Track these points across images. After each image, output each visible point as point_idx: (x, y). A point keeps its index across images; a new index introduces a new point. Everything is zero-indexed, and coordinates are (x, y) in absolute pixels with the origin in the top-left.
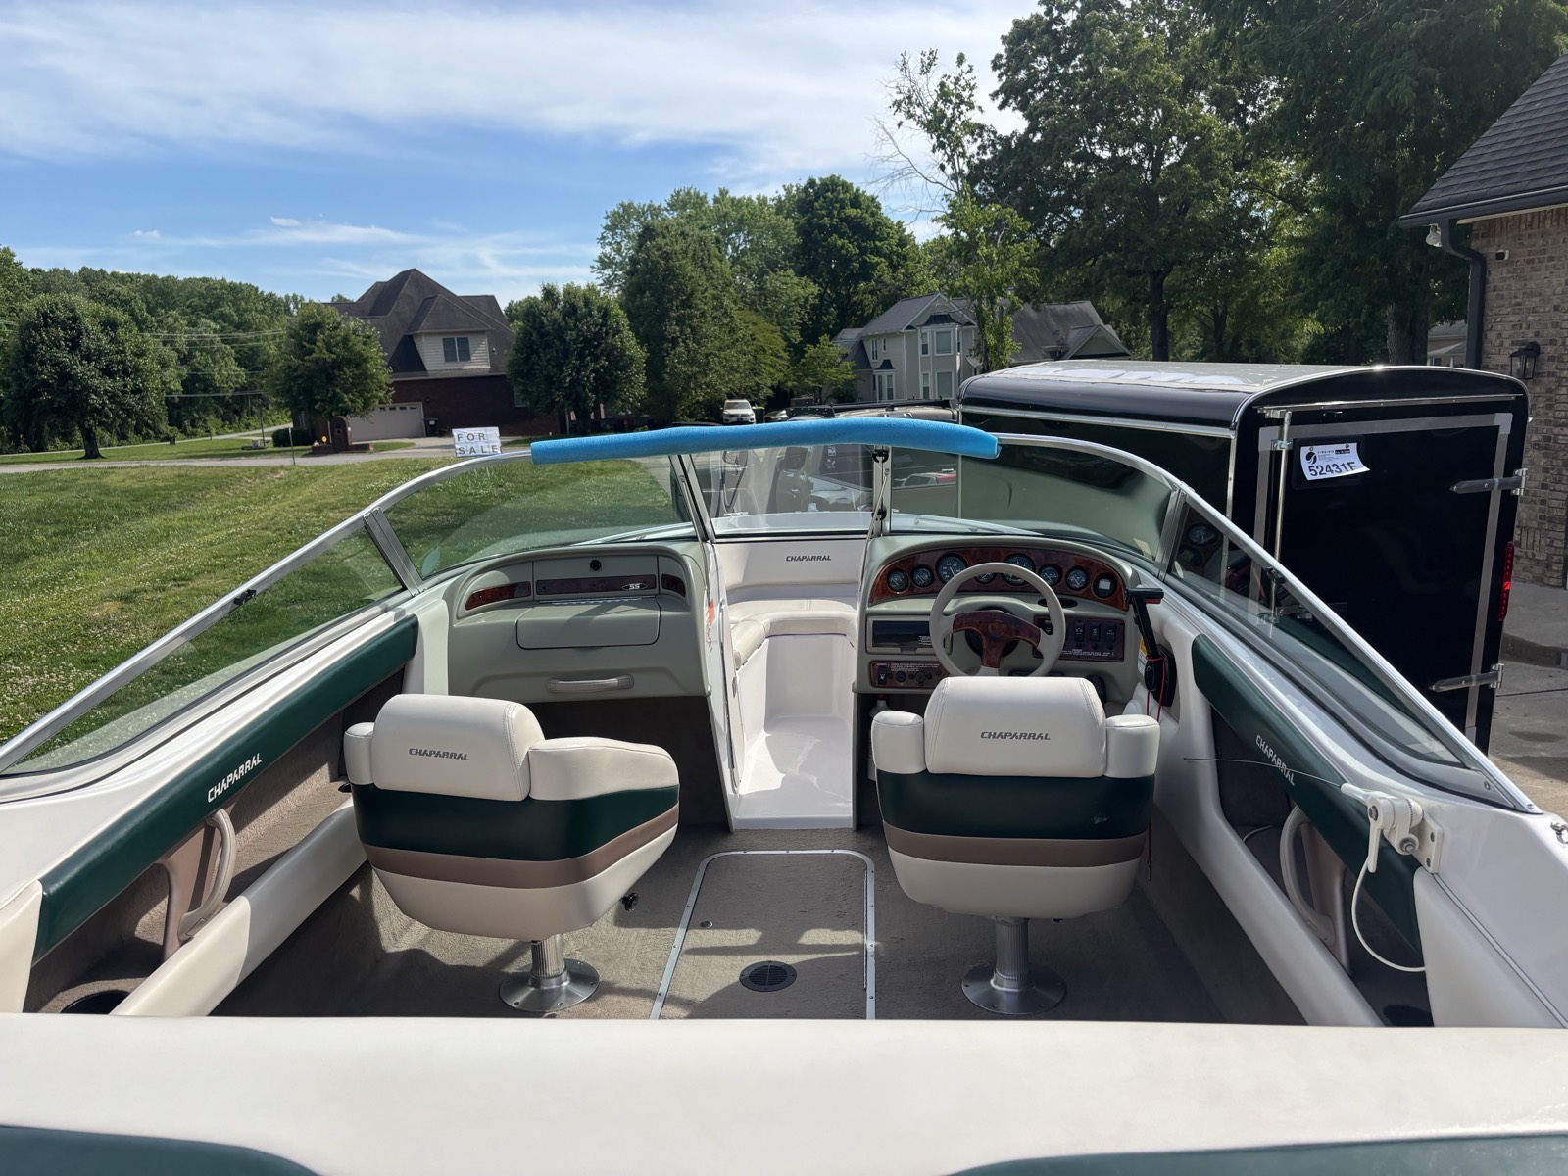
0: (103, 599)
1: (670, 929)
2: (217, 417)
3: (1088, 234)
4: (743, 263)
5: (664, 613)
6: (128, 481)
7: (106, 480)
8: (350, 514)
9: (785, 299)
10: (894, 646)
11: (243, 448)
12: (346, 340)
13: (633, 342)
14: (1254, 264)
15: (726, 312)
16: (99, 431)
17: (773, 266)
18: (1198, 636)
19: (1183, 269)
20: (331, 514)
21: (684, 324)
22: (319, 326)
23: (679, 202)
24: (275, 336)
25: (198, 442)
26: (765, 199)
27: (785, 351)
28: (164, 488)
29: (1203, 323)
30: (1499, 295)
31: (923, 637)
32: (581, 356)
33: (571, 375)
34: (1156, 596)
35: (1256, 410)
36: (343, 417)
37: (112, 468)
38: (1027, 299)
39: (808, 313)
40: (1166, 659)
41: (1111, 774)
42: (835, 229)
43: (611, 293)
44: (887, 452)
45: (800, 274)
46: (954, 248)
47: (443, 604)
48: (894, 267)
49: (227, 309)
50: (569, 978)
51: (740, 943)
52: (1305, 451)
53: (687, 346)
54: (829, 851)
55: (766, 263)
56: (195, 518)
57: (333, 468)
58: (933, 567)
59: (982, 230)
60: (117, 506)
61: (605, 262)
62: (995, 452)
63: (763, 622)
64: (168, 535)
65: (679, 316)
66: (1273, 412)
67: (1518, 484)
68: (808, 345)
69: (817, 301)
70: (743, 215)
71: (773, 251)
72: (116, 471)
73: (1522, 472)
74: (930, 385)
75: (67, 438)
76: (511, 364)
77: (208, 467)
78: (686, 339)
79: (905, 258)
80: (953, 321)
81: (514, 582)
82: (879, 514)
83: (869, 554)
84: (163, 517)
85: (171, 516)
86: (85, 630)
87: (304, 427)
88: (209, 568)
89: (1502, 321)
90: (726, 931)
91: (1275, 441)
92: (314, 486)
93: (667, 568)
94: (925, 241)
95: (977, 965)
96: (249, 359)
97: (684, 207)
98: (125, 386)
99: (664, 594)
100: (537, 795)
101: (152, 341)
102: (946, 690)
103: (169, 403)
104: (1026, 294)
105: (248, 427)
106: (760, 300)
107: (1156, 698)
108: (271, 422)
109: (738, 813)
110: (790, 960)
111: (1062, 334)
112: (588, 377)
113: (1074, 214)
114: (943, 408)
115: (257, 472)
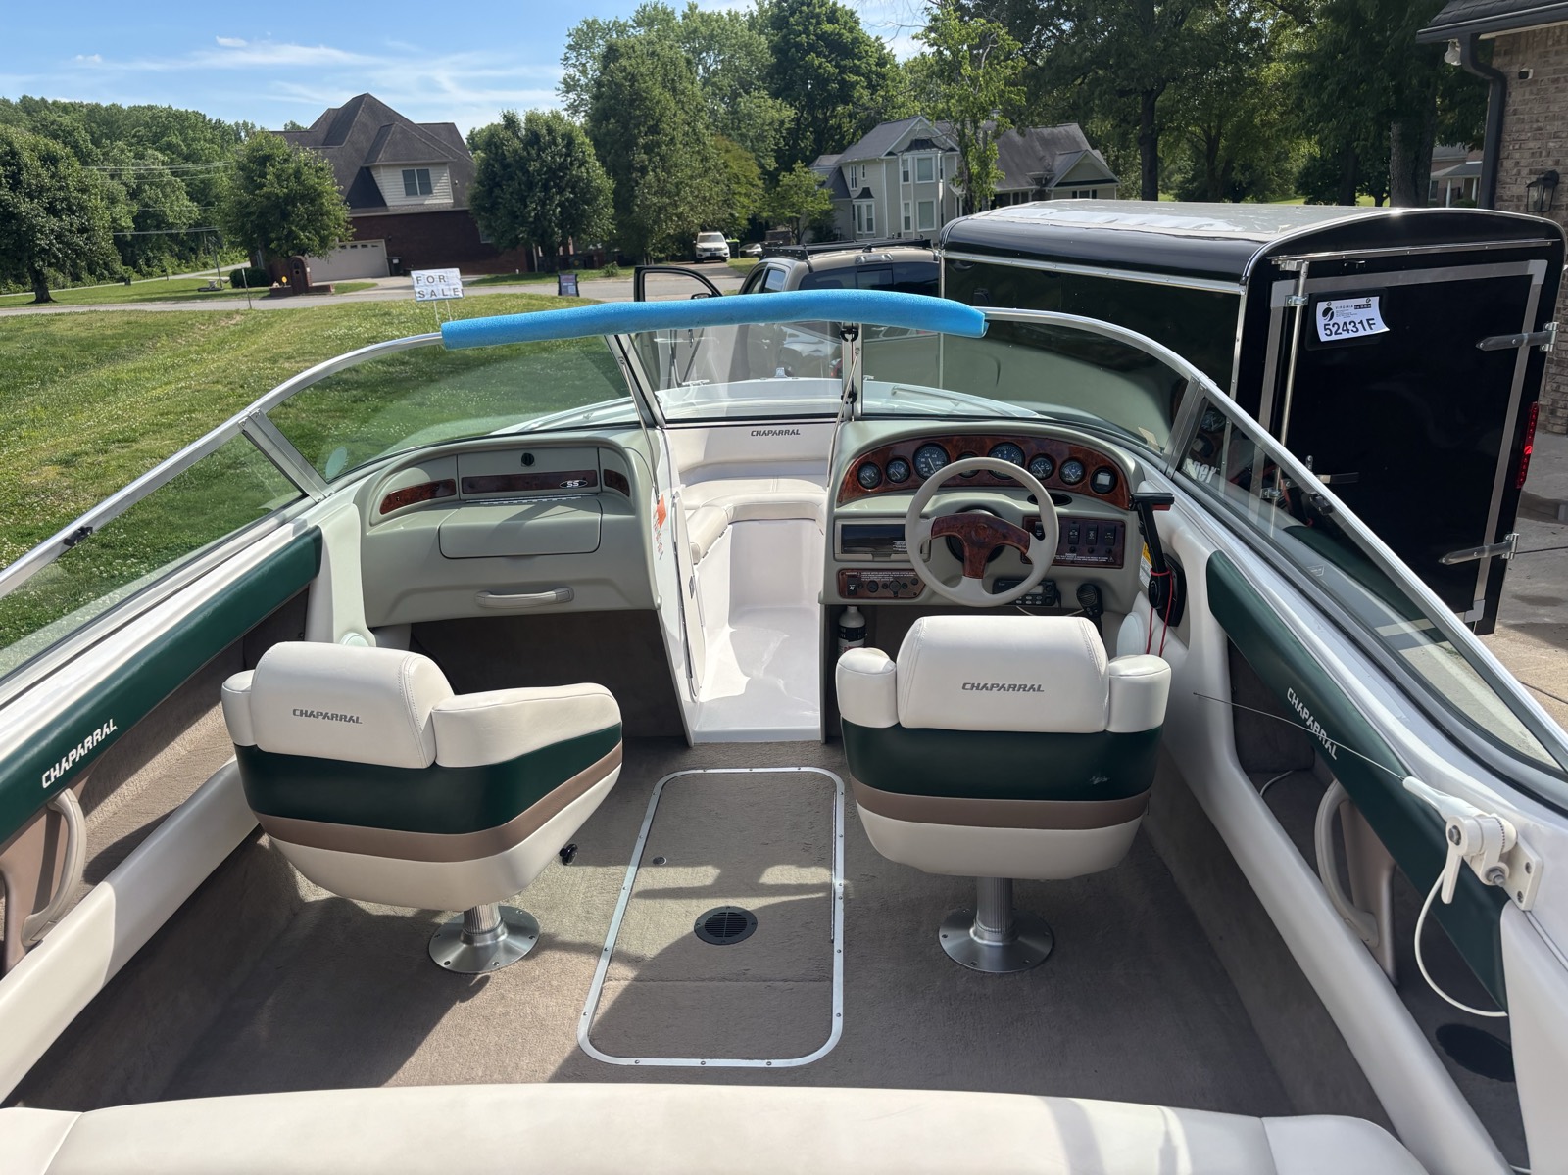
0: (42, 463)
1: (619, 867)
2: (172, 255)
3: (1078, 50)
4: (714, 85)
5: (606, 517)
6: (75, 329)
7: (53, 328)
8: (307, 364)
9: (759, 121)
10: (866, 553)
11: (199, 290)
12: (297, 174)
13: (600, 172)
14: (1254, 82)
15: (698, 139)
16: (49, 272)
17: (746, 87)
18: (1215, 553)
19: (1178, 88)
20: (287, 365)
21: (652, 151)
22: (268, 157)
23: (646, 19)
24: (226, 168)
25: (154, 283)
26: (737, 13)
27: (760, 179)
28: (112, 337)
29: (1195, 146)
30: (1519, 118)
31: (898, 543)
32: (546, 188)
33: (535, 209)
34: (1166, 502)
35: (1270, 261)
36: (300, 257)
37: (59, 315)
38: (1012, 122)
39: (784, 138)
40: (1174, 573)
41: (1113, 729)
42: (812, 48)
43: (576, 118)
44: (857, 328)
45: (775, 95)
46: (936, 68)
47: (354, 509)
48: (873, 88)
49: (175, 139)
50: (505, 931)
51: (696, 884)
52: (1321, 306)
53: (656, 175)
54: (795, 769)
55: (739, 84)
56: (145, 369)
57: (292, 312)
58: (910, 457)
59: (965, 47)
60: (63, 357)
61: (570, 86)
62: (983, 328)
63: (725, 508)
64: (116, 389)
65: (646, 143)
66: (1288, 264)
67: (1548, 340)
68: (783, 173)
69: (793, 124)
70: (713, 30)
71: (747, 71)
72: (63, 318)
73: (1552, 326)
74: (911, 215)
75: (19, 279)
76: (474, 198)
77: (160, 313)
78: (656, 168)
79: (883, 77)
80: (935, 146)
81: (436, 479)
82: (849, 396)
83: (837, 442)
84: (112, 368)
85: (119, 368)
86: (22, 498)
87: (262, 266)
88: (155, 428)
89: (1520, 147)
90: (681, 869)
91: (1289, 297)
92: (270, 333)
93: (608, 462)
94: (906, 60)
95: (955, 910)
96: (201, 193)
97: (650, 24)
98: (71, 225)
99: (606, 492)
100: (444, 762)
101: (96, 175)
102: (922, 635)
103: (119, 242)
104: (1012, 116)
105: (205, 266)
106: (732, 124)
107: (1161, 615)
108: (229, 261)
109: (698, 725)
110: (750, 904)
111: (1048, 160)
112: (554, 211)
113: (1064, 28)
114: (924, 248)
115: (211, 317)
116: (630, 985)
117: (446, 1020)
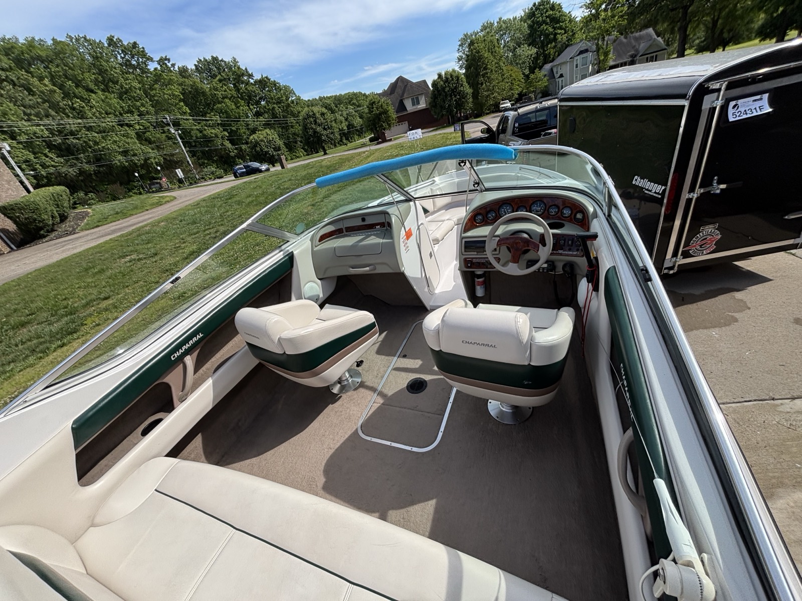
1: (392, 357)
2: (357, 135)
4: (507, 46)
5: (384, 241)
6: (328, 163)
7: (323, 163)
9: (523, 57)
10: (474, 252)
11: (360, 145)
12: (382, 105)
13: (467, 87)
15: (500, 68)
16: (326, 146)
17: (519, 45)
18: (610, 267)
21: (485, 76)
22: (375, 102)
24: (366, 107)
25: (353, 144)
26: (516, 17)
27: (523, 78)
29: (706, 26)
32: (451, 96)
33: (448, 103)
34: (593, 237)
35: (704, 85)
36: (384, 131)
38: (622, 34)
39: (532, 61)
41: (533, 363)
42: (544, 22)
43: (461, 70)
45: (529, 45)
47: (309, 242)
49: (355, 101)
51: (413, 367)
52: (732, 104)
53: (486, 85)
55: (516, 44)
57: (381, 149)
58: (497, 210)
61: (460, 59)
62: (513, 157)
63: (454, 220)
65: (483, 74)
66: (715, 85)
68: (531, 74)
69: (536, 55)
70: (507, 25)
72: (326, 159)
76: (431, 103)
77: (348, 154)
78: (486, 82)
80: (588, 51)
81: (337, 228)
82: (476, 184)
87: (376, 135)
90: (411, 360)
91: (713, 102)
93: (388, 219)
94: (579, 19)
96: (362, 116)
97: (486, 29)
98: (329, 132)
103: (343, 134)
104: (623, 31)
105: (364, 138)
106: (514, 60)
108: (369, 135)
109: (431, 303)
110: (427, 378)
111: (637, 46)
112: (453, 103)
115: (359, 154)
116: (380, 406)
117: (324, 411)
